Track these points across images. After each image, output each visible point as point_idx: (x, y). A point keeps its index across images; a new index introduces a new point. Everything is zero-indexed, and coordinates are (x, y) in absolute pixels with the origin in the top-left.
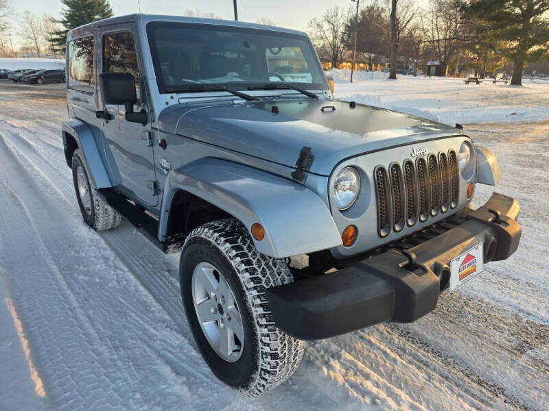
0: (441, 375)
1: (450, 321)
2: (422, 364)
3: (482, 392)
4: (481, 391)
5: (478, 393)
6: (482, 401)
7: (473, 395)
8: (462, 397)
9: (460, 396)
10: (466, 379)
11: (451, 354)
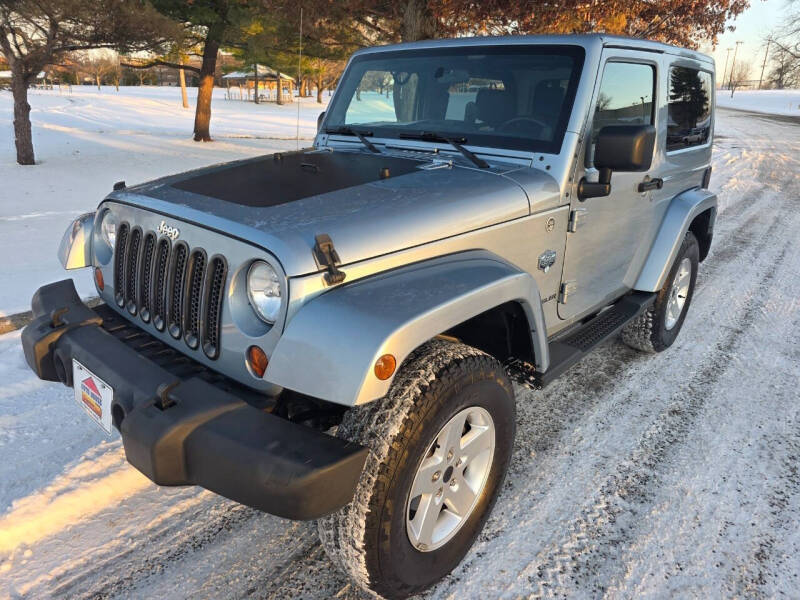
0: (132, 551)
1: (252, 591)
2: (159, 535)
3: (81, 591)
4: (86, 591)
5: (83, 585)
6: (68, 587)
7: (81, 579)
8: (85, 566)
9: (88, 564)
10: (115, 578)
11: (167, 572)
